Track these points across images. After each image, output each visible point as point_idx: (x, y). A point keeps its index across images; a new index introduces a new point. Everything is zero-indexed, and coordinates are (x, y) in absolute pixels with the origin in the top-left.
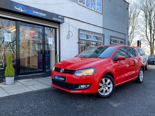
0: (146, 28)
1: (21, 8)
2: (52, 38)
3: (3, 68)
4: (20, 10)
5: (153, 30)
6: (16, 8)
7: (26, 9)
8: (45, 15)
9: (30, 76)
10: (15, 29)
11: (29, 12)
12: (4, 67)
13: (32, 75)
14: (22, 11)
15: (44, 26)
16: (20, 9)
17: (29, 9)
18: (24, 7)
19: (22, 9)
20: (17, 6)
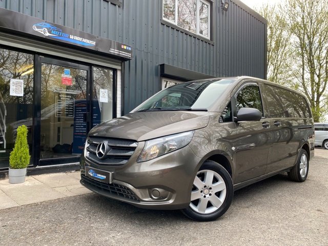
0: (303, 69)
1: (46, 29)
2: (107, 90)
3: (4, 151)
4: (43, 33)
5: (316, 74)
6: (36, 30)
7: (56, 31)
8: (94, 43)
9: (60, 167)
10: (33, 70)
11: (61, 36)
12: (5, 147)
13: (64, 166)
14: (47, 34)
15: (90, 65)
16: (43, 30)
17: (61, 31)
18: (52, 28)
19: (47, 32)
20: (38, 25)
